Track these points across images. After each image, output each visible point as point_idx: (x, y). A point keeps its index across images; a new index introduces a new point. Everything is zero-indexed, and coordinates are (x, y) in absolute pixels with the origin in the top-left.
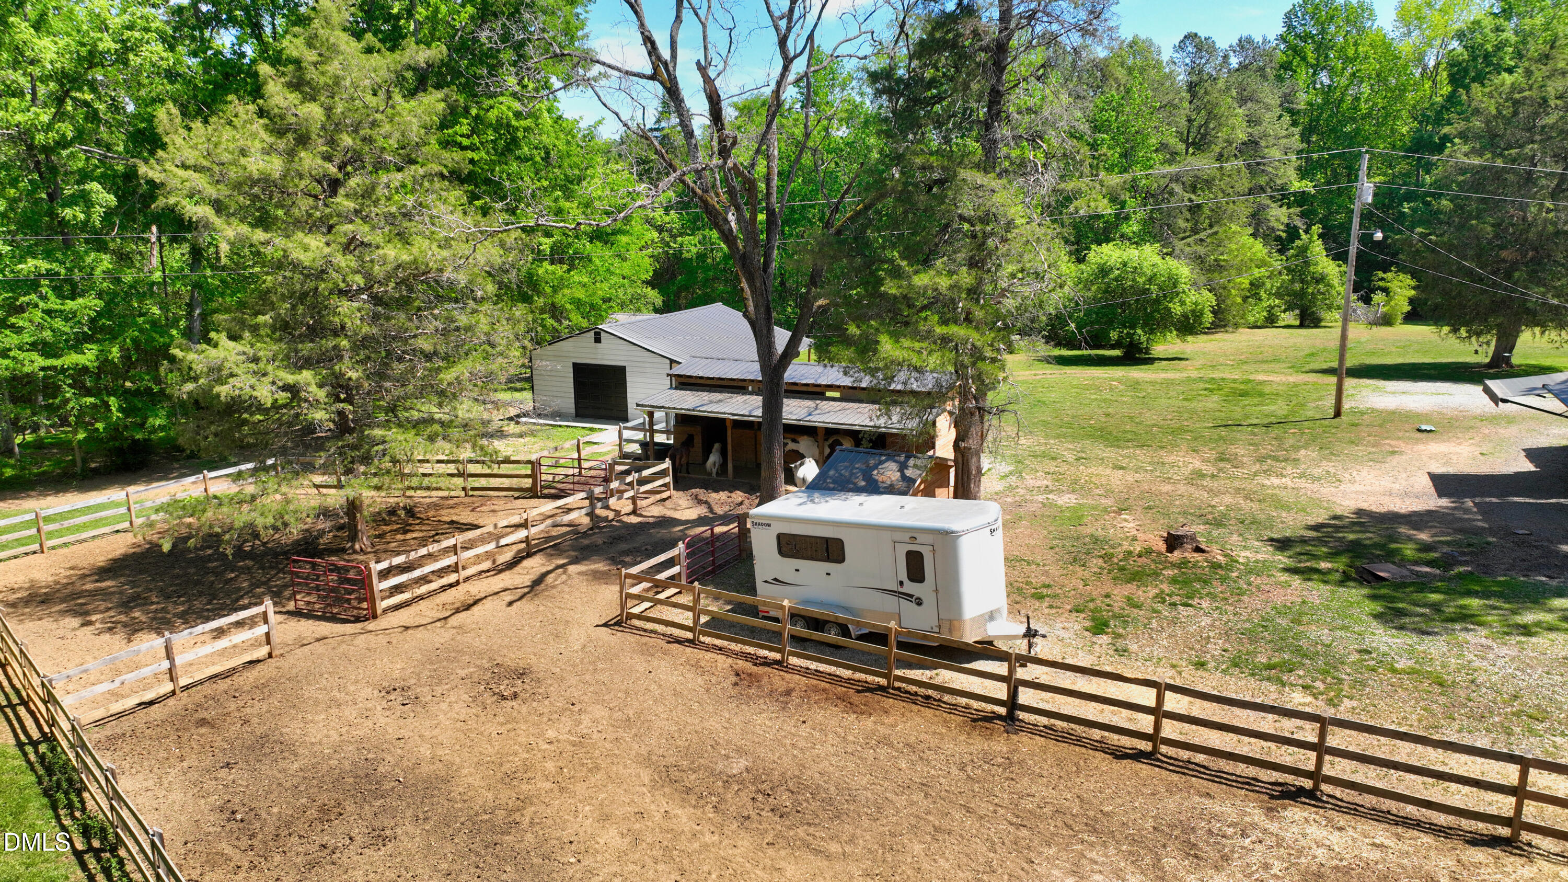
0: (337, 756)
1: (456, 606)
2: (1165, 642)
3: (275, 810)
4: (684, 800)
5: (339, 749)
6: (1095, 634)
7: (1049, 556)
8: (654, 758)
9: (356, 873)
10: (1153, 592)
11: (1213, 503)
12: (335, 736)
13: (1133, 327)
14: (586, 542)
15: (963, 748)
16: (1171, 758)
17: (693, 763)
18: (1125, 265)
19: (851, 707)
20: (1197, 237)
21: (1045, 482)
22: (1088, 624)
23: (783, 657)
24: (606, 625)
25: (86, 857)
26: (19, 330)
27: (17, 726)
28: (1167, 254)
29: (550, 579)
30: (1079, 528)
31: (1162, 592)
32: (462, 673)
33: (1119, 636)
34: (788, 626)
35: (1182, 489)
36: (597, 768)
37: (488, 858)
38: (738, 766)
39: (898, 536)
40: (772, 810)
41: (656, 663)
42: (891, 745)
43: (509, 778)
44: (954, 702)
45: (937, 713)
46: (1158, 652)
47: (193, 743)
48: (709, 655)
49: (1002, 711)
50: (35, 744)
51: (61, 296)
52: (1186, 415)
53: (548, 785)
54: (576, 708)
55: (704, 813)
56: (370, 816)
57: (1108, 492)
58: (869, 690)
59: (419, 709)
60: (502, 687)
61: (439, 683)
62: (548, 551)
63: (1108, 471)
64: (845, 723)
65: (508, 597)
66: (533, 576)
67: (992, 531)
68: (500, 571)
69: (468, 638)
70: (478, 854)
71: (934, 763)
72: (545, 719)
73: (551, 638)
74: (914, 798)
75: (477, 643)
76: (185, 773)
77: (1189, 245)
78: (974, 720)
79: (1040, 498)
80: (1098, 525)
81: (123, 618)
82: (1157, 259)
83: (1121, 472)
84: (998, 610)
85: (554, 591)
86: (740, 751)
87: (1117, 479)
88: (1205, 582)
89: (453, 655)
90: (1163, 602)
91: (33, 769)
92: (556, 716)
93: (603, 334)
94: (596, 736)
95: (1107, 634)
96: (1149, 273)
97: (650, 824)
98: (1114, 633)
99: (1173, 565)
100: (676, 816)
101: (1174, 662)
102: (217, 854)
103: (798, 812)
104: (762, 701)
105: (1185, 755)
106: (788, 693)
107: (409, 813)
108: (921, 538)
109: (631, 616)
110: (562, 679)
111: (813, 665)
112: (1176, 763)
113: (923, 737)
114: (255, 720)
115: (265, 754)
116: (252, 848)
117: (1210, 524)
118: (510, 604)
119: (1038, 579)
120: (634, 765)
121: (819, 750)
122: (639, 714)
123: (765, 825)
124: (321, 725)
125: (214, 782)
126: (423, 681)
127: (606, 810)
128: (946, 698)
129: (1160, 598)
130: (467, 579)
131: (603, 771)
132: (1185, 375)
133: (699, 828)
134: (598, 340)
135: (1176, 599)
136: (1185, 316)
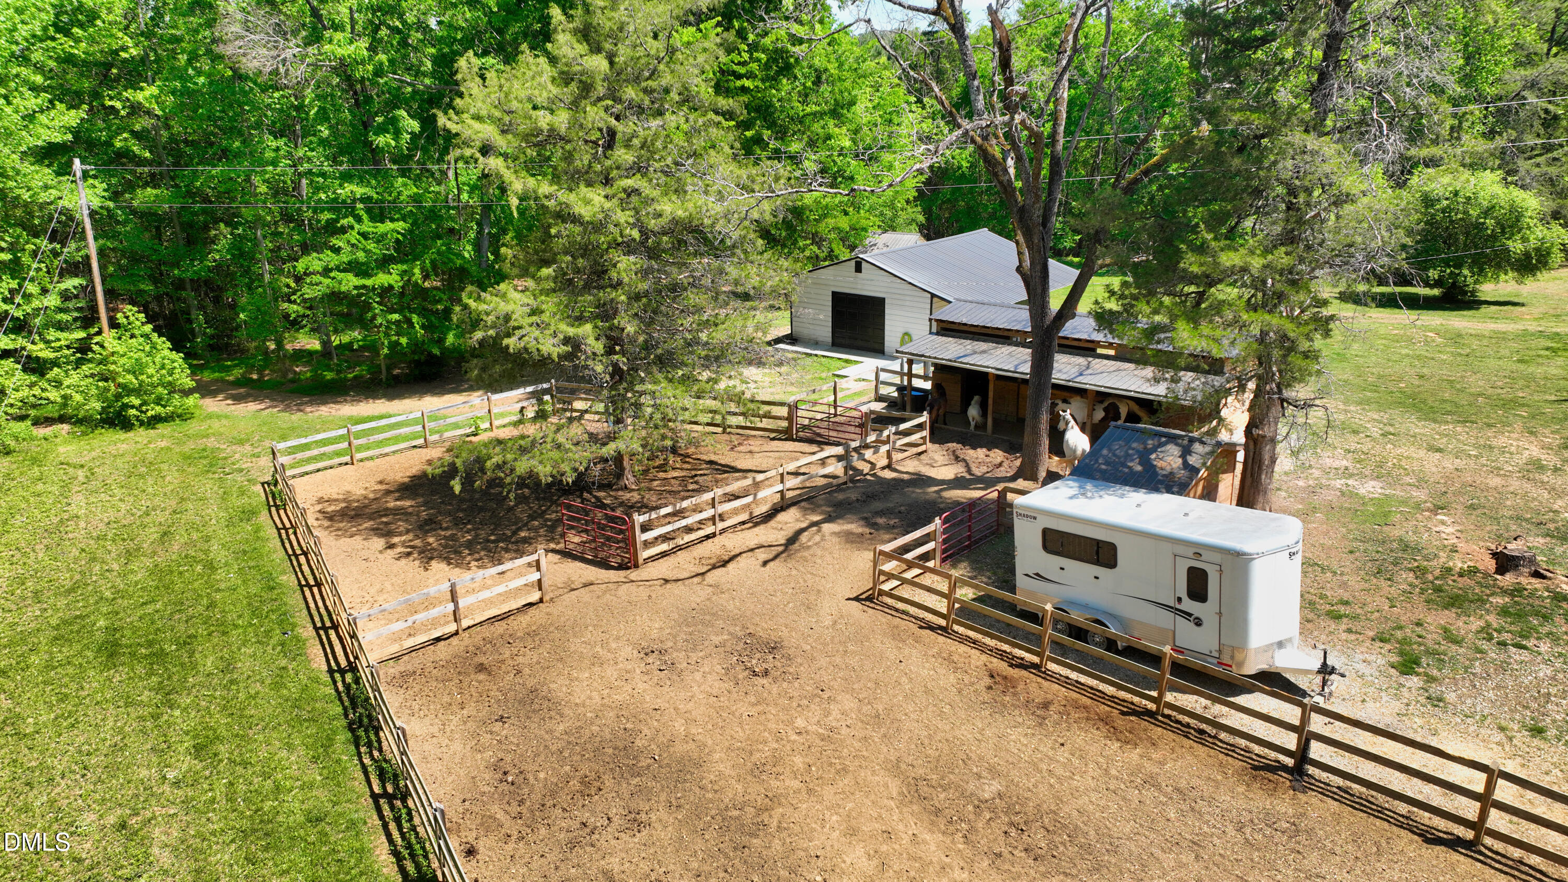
0: (598, 722)
1: (712, 561)
2: (1491, 694)
3: (542, 775)
4: (933, 823)
5: (600, 714)
6: (1403, 673)
7: (1348, 560)
8: (903, 766)
9: (612, 860)
10: (1476, 624)
11: (1556, 507)
12: (597, 698)
13: (1459, 266)
14: (840, 496)
15: (1241, 803)
16: (1497, 853)
17: (943, 778)
18: (1456, 194)
19: (1114, 732)
20: (1550, 155)
21: (1345, 463)
22: (1395, 659)
23: (1041, 661)
24: (857, 599)
25: (382, 801)
26: (337, 250)
27: (328, 650)
28: (1511, 183)
29: (804, 537)
30: (1385, 528)
31: (1488, 625)
32: (716, 640)
33: (1431, 679)
34: (1050, 631)
35: (1515, 484)
36: (845, 770)
37: (736, 861)
38: (990, 789)
39: (1180, 550)
40: (1026, 850)
41: (906, 652)
42: (1158, 787)
43: (758, 770)
44: (1232, 741)
45: (1212, 752)
46: (1483, 707)
47: (472, 689)
48: (963, 649)
49: (1289, 762)
50: (342, 672)
51: (373, 219)
52: (1521, 382)
53: (796, 784)
54: (825, 695)
55: (953, 842)
56: (627, 796)
57: (1421, 482)
58: (1134, 713)
59: (675, 677)
60: (754, 662)
61: (694, 649)
62: (803, 504)
63: (1422, 453)
64: (1107, 752)
65: (762, 555)
66: (789, 532)
67: (1291, 555)
68: (756, 525)
69: (723, 599)
70: (727, 856)
71: (1207, 817)
72: (795, 704)
73: (803, 608)
74: (1183, 858)
75: (731, 607)
76: (465, 723)
77: (1538, 165)
78: (1255, 768)
79: (1338, 483)
80: (1410, 525)
81: (418, 542)
82: (1499, 190)
83: (1438, 455)
84: (1290, 640)
85: (806, 554)
86: (994, 772)
87: (1432, 463)
88: (1545, 617)
89: (708, 617)
90: (1490, 639)
91: (341, 700)
92: (805, 702)
93: (864, 265)
94: (845, 731)
95: (1418, 674)
96: (1485, 204)
97: (897, 847)
98: (1426, 674)
99: (1504, 592)
100: (925, 842)
101: (1504, 723)
102: (490, 817)
103: (1054, 857)
104: (1017, 712)
105: (1517, 853)
106: (1046, 705)
107: (663, 796)
108: (1206, 555)
109: (882, 593)
110: (813, 659)
111: (1074, 675)
112: (1503, 860)
113: (1195, 782)
114: (527, 671)
115: (534, 711)
116: (520, 816)
117: (1553, 537)
118: (765, 563)
119: (1334, 593)
120: (882, 772)
121: (1077, 781)
122: (889, 710)
123: (1017, 868)
124: (585, 683)
125: (489, 736)
126: (679, 644)
127: (854, 822)
128: (1223, 735)
129: (1486, 632)
130: (723, 531)
131: (850, 776)
132: (1520, 326)
133: (948, 860)
134: (858, 269)
135: (1506, 636)
136: (1527, 255)
